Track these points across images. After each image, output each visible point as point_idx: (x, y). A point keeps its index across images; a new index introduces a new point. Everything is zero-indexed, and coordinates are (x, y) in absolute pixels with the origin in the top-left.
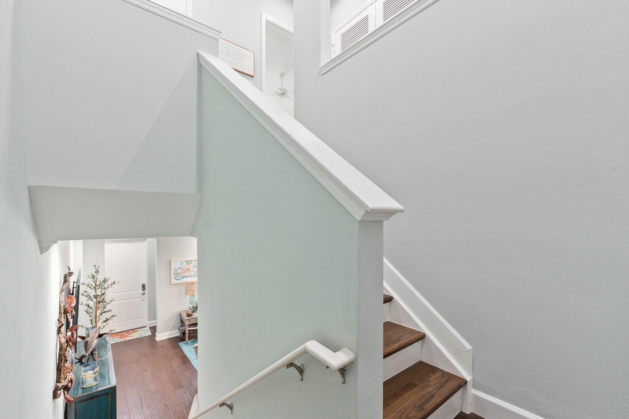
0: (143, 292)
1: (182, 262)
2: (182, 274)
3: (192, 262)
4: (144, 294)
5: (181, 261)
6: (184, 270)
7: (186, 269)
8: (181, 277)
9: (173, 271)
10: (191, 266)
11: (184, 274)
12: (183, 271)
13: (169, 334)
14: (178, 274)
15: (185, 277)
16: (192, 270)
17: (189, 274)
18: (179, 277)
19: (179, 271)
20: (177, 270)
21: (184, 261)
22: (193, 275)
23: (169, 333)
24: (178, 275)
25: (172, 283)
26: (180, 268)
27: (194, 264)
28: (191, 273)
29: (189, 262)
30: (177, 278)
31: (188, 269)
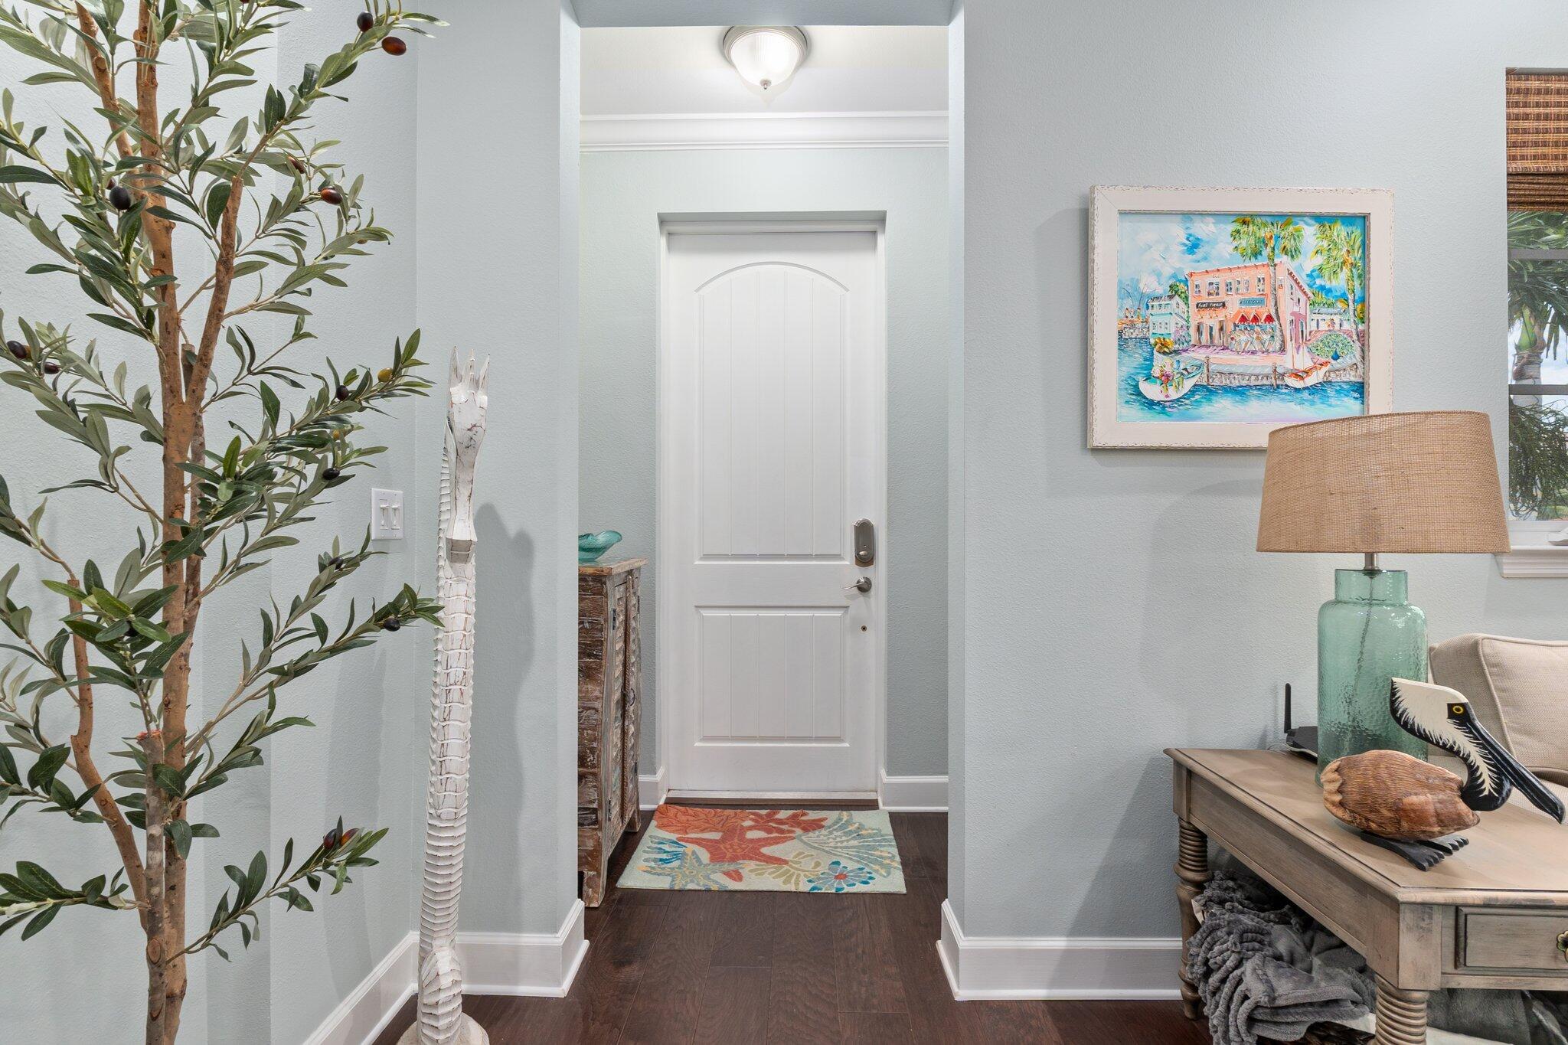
0: (858, 574)
2: (1200, 355)
3: (1296, 236)
4: (864, 588)
5: (1188, 215)
6: (1221, 314)
7: (1234, 307)
8: (1188, 384)
9: (1105, 315)
10: (1282, 276)
11: (1221, 360)
12: (1210, 320)
13: (1068, 964)
14: (1164, 348)
16: (1298, 320)
17: (1260, 365)
19: (1167, 321)
20: (1149, 301)
22: (1310, 381)
23: (1059, 943)
24: (1161, 362)
25: (1100, 438)
26: (1174, 291)
27: (1319, 260)
28: (1283, 349)
29: (1264, 232)
30: (1152, 391)
31: (1251, 311)
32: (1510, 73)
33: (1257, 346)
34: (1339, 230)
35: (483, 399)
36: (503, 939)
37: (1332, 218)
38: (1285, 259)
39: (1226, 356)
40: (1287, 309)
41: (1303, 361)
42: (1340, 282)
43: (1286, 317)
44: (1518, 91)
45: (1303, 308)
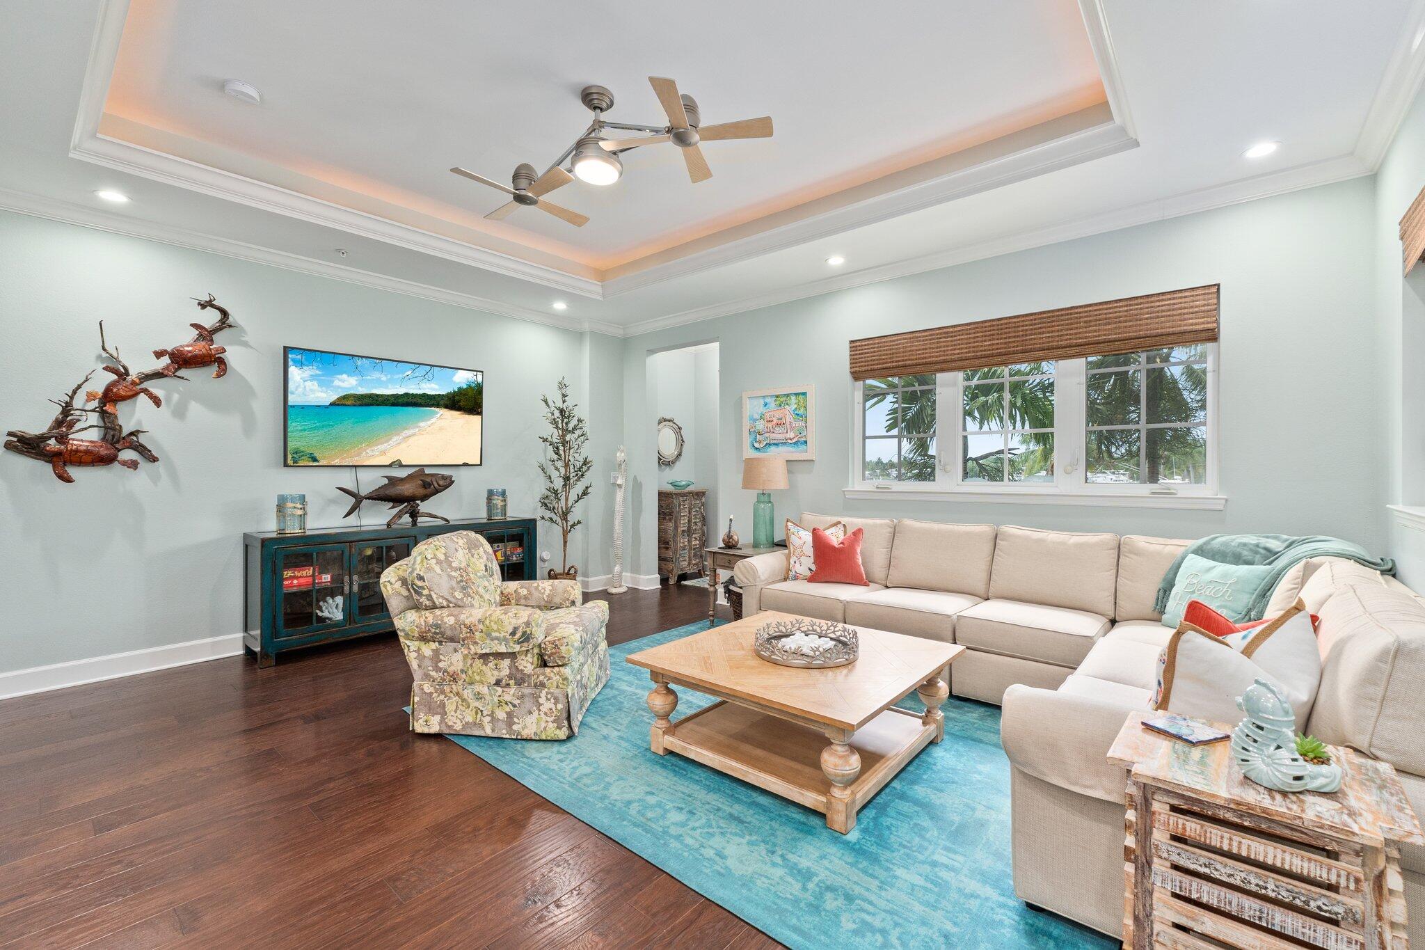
1: (768, 400)
2: (767, 435)
3: (790, 399)
5: (764, 397)
6: (772, 424)
7: (775, 421)
8: (765, 443)
9: (746, 425)
10: (787, 411)
11: (772, 436)
12: (770, 425)
14: (758, 433)
15: (774, 444)
16: (791, 424)
17: (781, 437)
18: (760, 442)
19: (761, 426)
20: (755, 420)
21: (772, 396)
22: (794, 441)
24: (758, 437)
25: (744, 458)
26: (761, 418)
27: (796, 406)
28: (787, 432)
29: (782, 400)
30: (757, 445)
31: (780, 422)
32: (851, 342)
33: (781, 431)
34: (801, 397)
35: (623, 455)
36: (638, 576)
37: (799, 394)
38: (787, 406)
39: (773, 434)
40: (788, 420)
41: (791, 435)
42: (801, 412)
43: (788, 423)
44: (854, 347)
45: (792, 420)
